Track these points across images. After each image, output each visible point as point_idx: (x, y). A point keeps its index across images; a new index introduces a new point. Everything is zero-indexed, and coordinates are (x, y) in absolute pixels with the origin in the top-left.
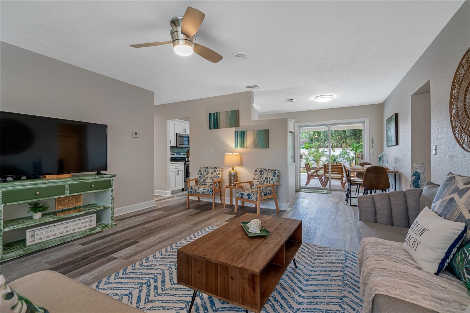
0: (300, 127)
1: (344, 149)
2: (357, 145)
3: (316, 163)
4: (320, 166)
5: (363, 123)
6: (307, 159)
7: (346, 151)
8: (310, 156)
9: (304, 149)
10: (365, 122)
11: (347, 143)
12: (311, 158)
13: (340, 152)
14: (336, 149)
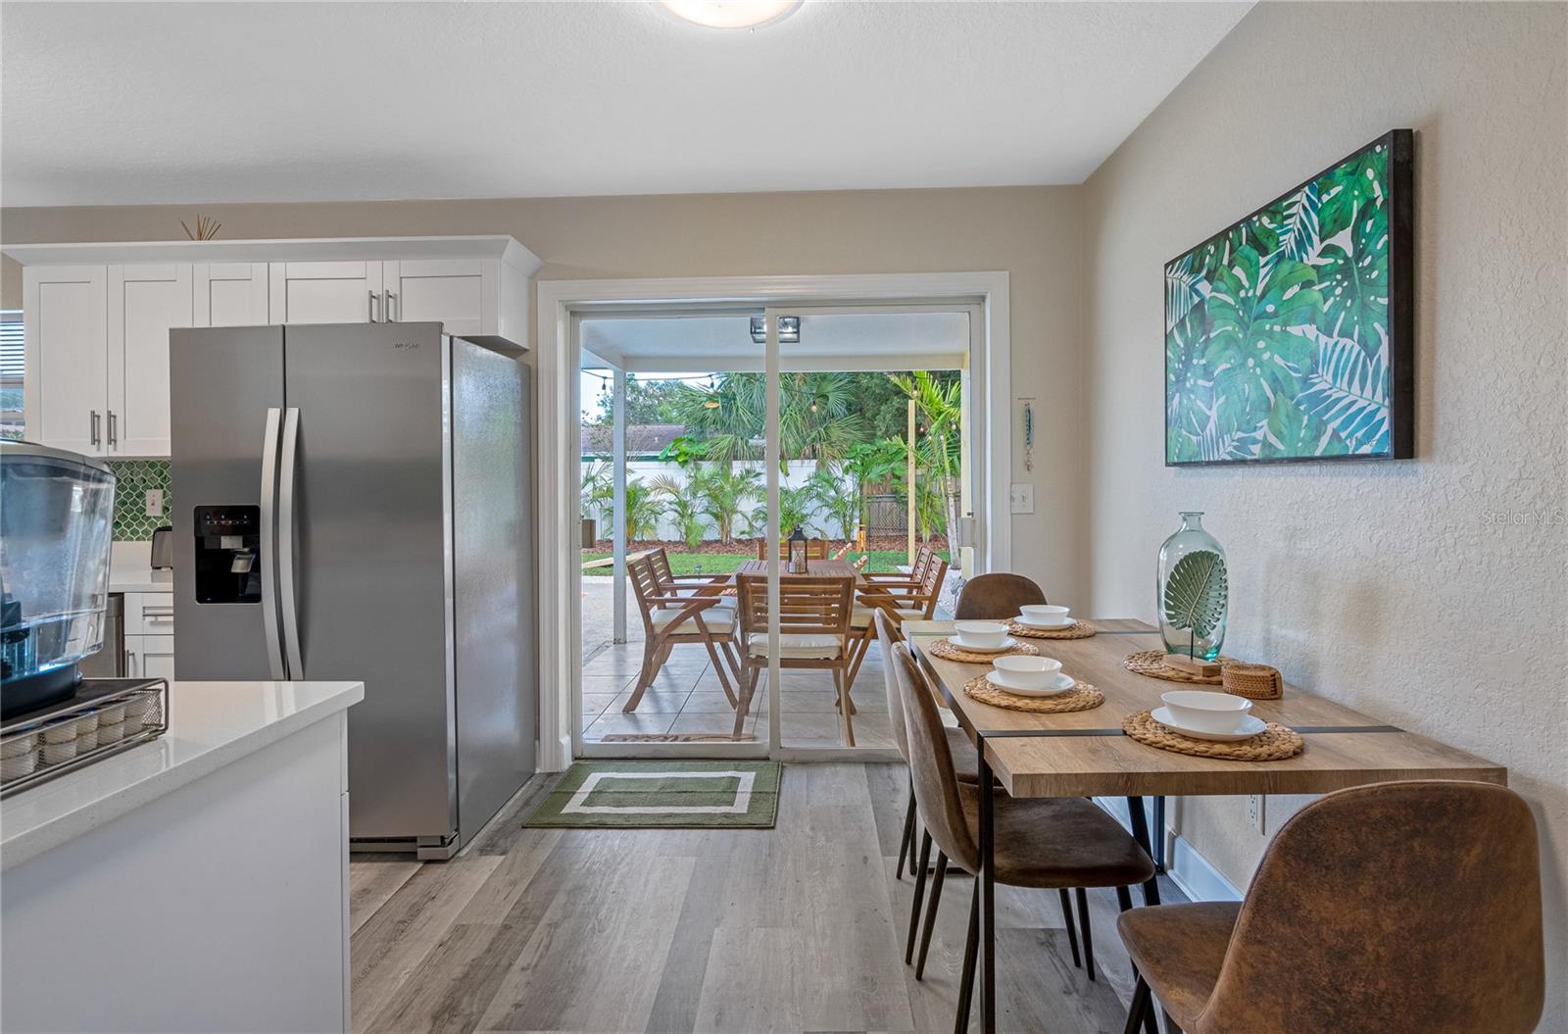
0: (575, 313)
1: (821, 465)
2: (868, 448)
3: (717, 525)
4: (734, 536)
5: (974, 309)
6: (684, 505)
7: (829, 473)
8: (694, 495)
9: (674, 464)
10: (983, 298)
11: (833, 440)
12: (700, 503)
13: (810, 478)
14: (794, 465)
